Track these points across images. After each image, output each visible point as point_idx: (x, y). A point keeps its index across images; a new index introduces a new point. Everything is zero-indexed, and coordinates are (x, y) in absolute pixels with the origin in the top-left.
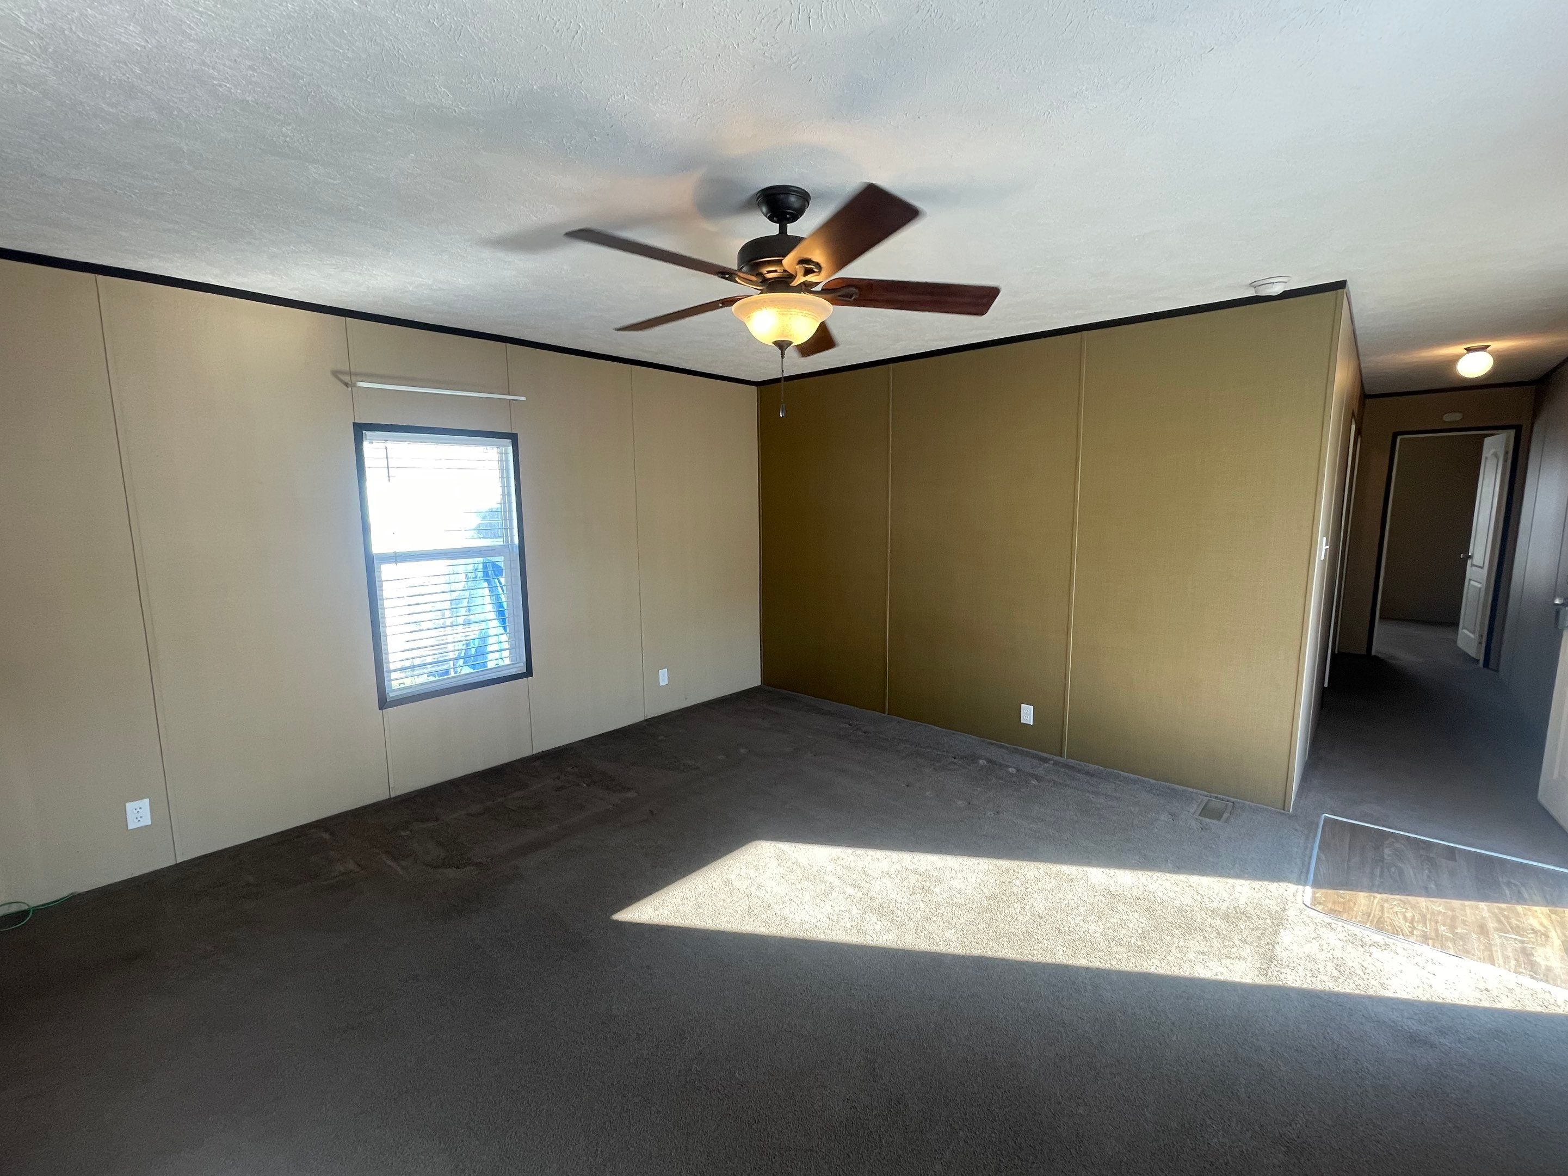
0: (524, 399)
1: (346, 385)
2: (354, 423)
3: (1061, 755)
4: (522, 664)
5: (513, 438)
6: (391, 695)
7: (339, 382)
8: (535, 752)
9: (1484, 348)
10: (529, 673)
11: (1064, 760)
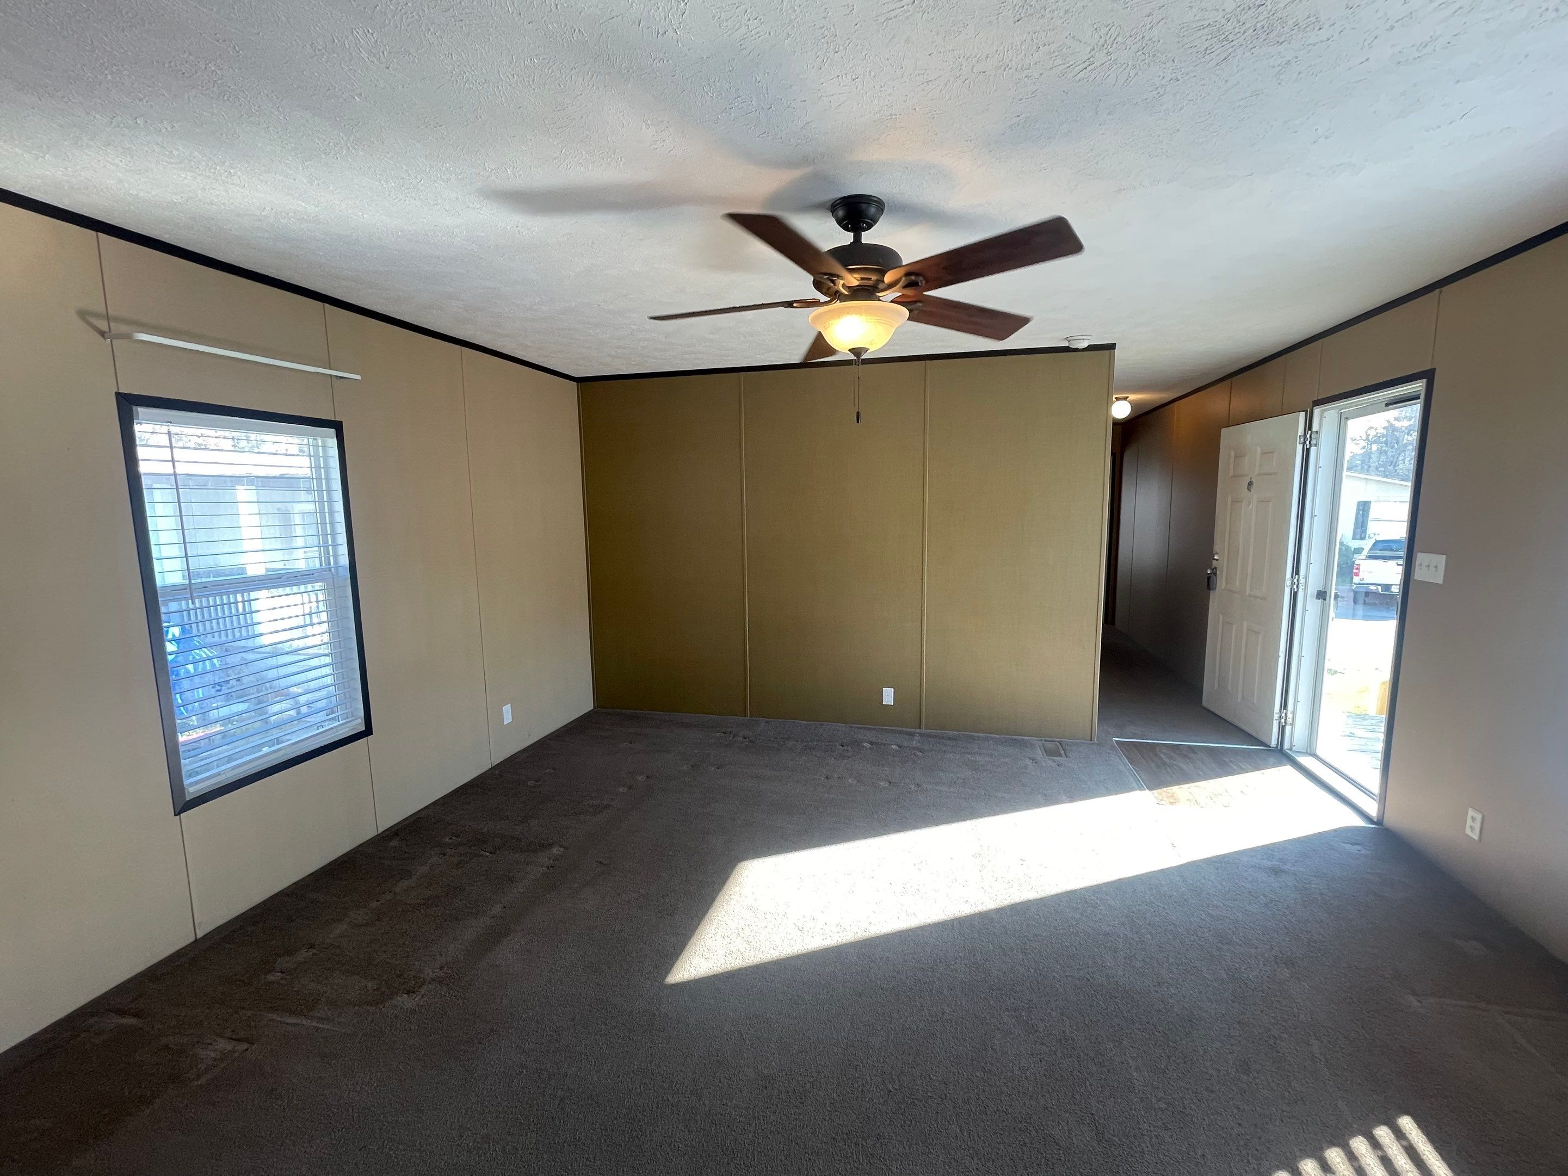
0: (358, 377)
1: (103, 334)
2: (118, 395)
3: (920, 727)
4: (360, 721)
5: (337, 427)
6: (191, 790)
7: (91, 330)
8: (380, 831)
9: (1125, 399)
10: (368, 731)
11: (923, 731)
